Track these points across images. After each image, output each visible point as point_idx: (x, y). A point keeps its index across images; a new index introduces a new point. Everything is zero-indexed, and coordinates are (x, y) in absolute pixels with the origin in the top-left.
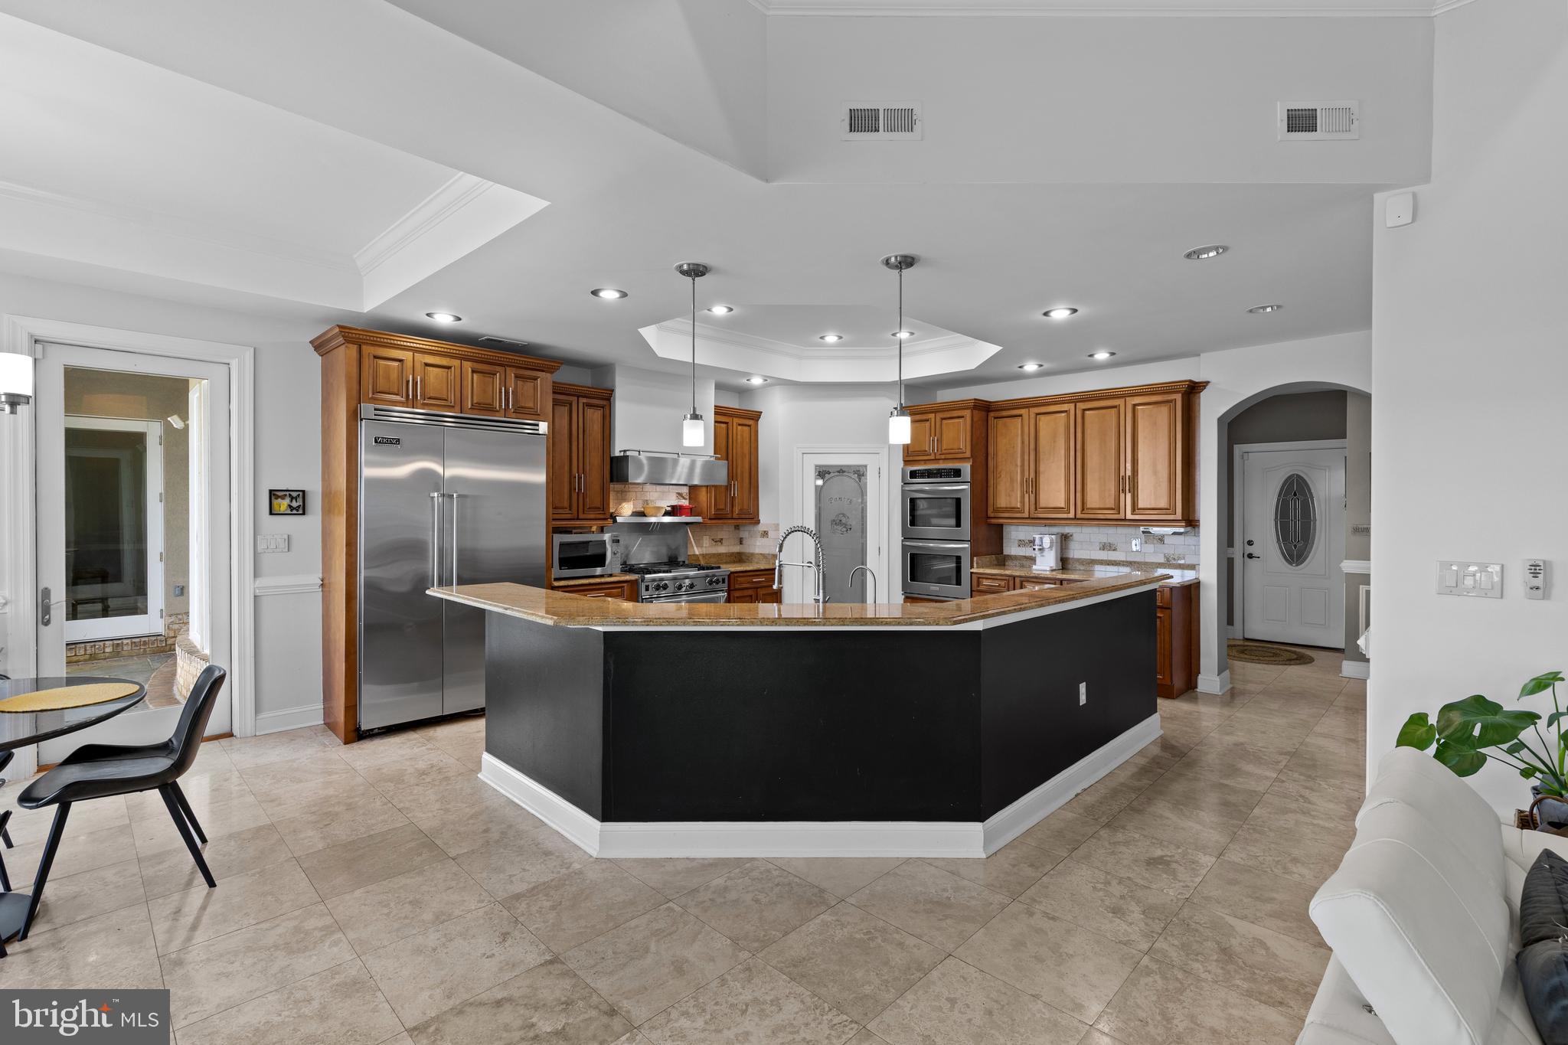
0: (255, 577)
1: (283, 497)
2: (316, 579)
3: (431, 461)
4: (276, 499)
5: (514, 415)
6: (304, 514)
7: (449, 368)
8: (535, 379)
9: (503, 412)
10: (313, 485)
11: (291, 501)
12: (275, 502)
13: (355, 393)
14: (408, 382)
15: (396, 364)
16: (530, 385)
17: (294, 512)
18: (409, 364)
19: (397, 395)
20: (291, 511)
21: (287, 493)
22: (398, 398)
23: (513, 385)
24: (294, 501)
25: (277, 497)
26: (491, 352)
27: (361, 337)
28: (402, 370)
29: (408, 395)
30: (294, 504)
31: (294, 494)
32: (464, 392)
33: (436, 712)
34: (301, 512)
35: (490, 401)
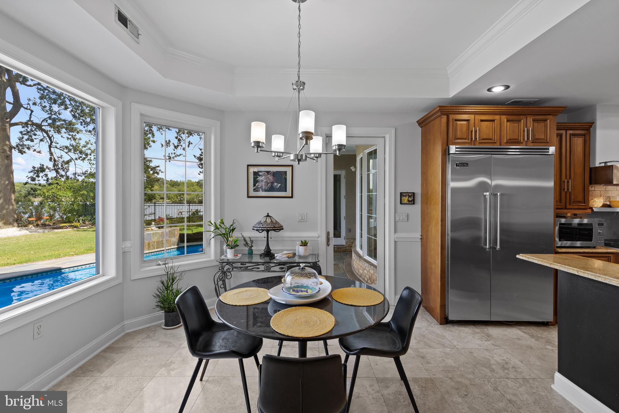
0: (395, 233)
1: (405, 196)
2: (418, 235)
3: (484, 177)
4: (403, 197)
5: (532, 144)
6: (414, 204)
7: (493, 121)
8: (546, 120)
9: (524, 143)
10: (417, 190)
11: (409, 198)
12: (403, 198)
13: (445, 141)
14: (472, 131)
15: (465, 123)
16: (542, 124)
17: (410, 203)
18: (472, 122)
19: (466, 139)
20: (409, 202)
21: (407, 194)
22: (467, 141)
23: (531, 126)
24: (410, 198)
25: (404, 196)
26: (519, 107)
27: (449, 110)
28: (468, 125)
29: (472, 139)
30: (410, 199)
31: (410, 194)
32: (502, 134)
33: (488, 319)
34: (412, 203)
35: (516, 137)
